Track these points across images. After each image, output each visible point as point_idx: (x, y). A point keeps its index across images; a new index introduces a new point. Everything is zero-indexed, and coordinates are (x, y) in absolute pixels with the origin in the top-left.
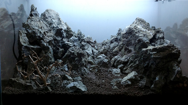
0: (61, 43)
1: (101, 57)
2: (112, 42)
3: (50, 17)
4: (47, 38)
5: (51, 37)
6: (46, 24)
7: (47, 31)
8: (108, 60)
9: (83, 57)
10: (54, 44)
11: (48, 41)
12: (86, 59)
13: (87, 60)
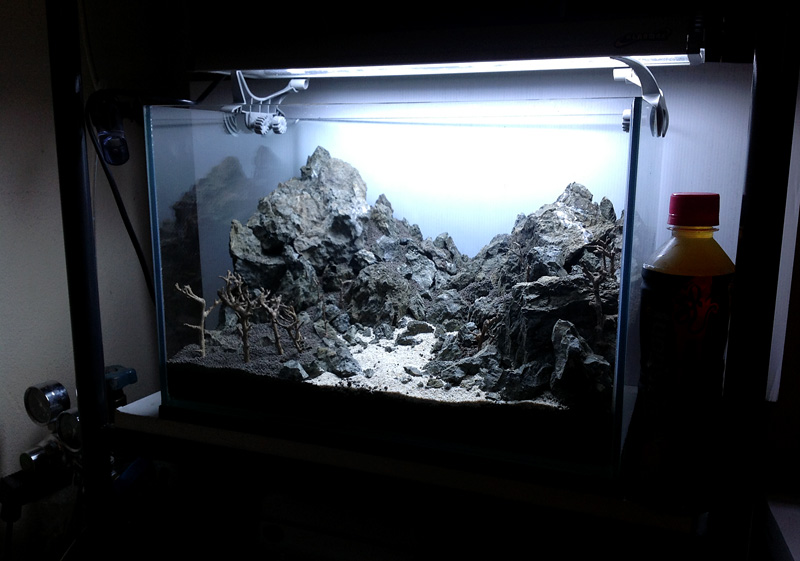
0: (350, 252)
1: (445, 297)
2: (488, 256)
3: (332, 181)
4: (305, 239)
5: (317, 238)
6: (316, 202)
7: (315, 219)
8: (459, 308)
9: (393, 295)
10: (326, 255)
11: (305, 247)
12: (399, 300)
13: (400, 304)
